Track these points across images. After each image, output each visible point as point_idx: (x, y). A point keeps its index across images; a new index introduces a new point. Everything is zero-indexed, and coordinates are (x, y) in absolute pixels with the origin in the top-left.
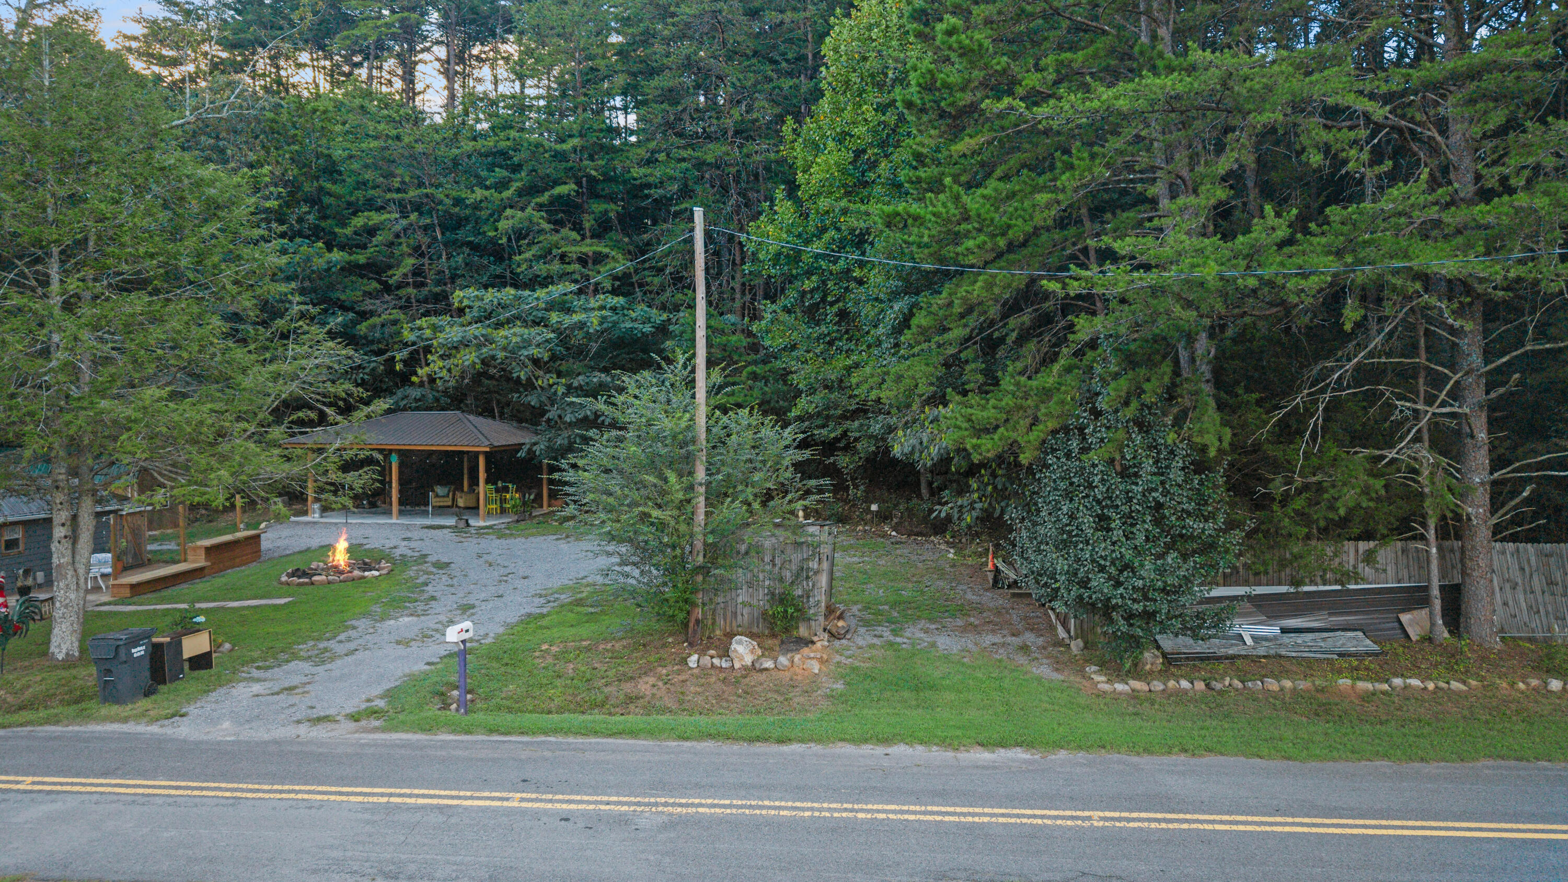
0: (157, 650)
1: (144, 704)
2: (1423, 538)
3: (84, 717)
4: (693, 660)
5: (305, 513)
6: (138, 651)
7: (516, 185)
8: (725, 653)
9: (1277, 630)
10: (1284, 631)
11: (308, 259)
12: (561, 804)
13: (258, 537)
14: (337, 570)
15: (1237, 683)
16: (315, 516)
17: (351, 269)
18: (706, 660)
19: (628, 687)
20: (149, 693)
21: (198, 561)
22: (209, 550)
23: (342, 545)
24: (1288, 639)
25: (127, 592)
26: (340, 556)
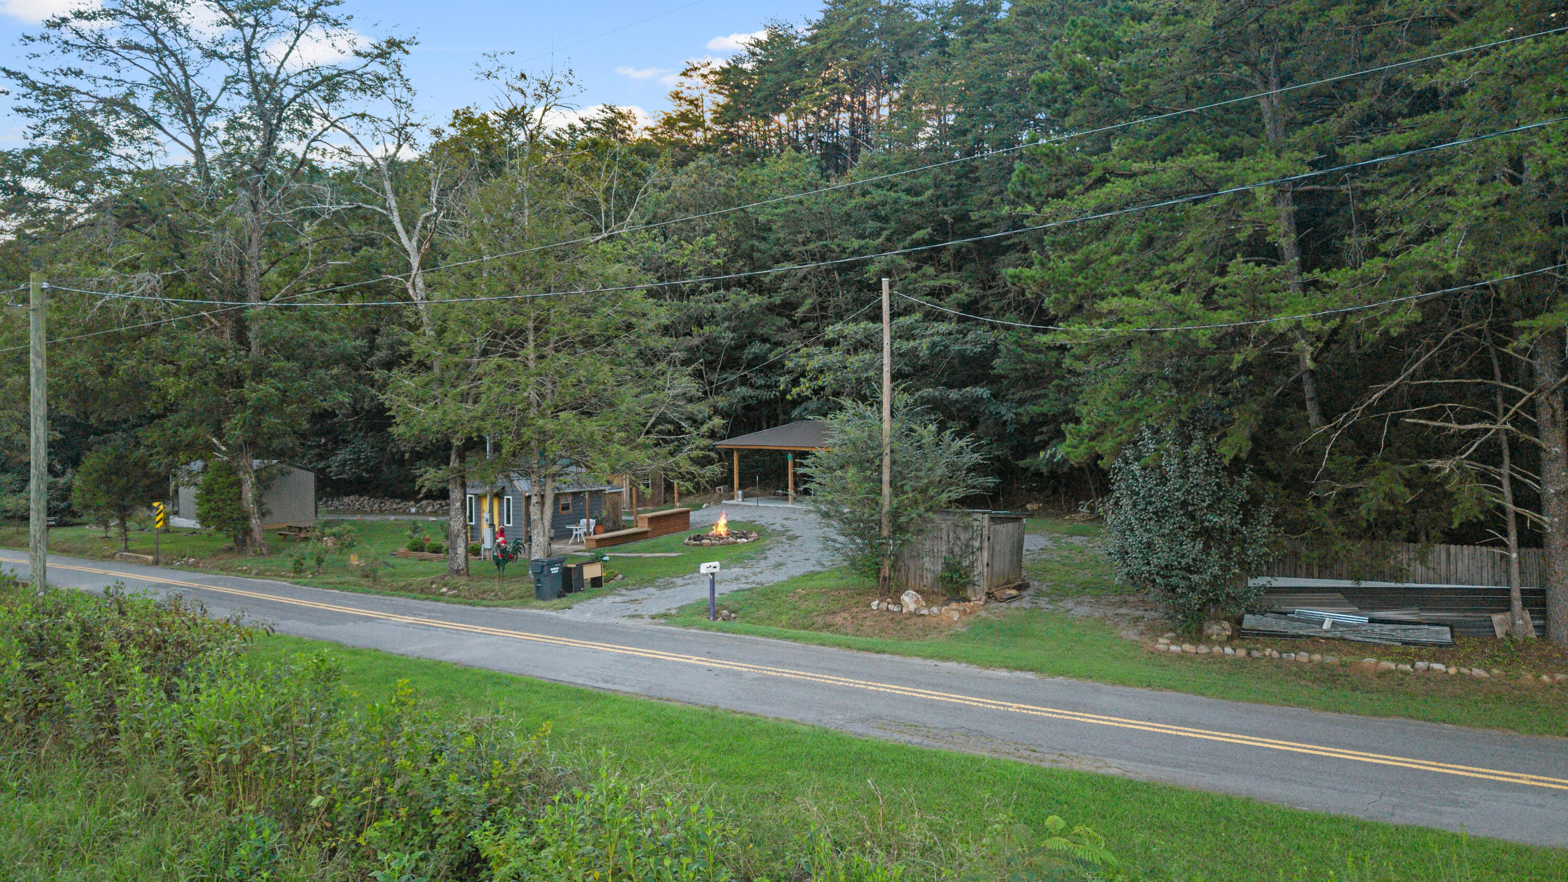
0: (566, 572)
1: (556, 601)
2: (1505, 546)
3: (524, 605)
4: (874, 605)
5: (732, 498)
6: (555, 570)
7: (885, 233)
8: (898, 602)
9: (1365, 619)
10: (1372, 621)
11: (736, 306)
12: (716, 664)
13: (688, 512)
14: (720, 537)
15: (1275, 654)
16: (738, 500)
17: (771, 309)
18: (884, 606)
19: (829, 619)
20: (560, 596)
21: (643, 527)
22: (651, 520)
23: (722, 521)
24: (1377, 627)
25: (593, 544)
26: (721, 528)
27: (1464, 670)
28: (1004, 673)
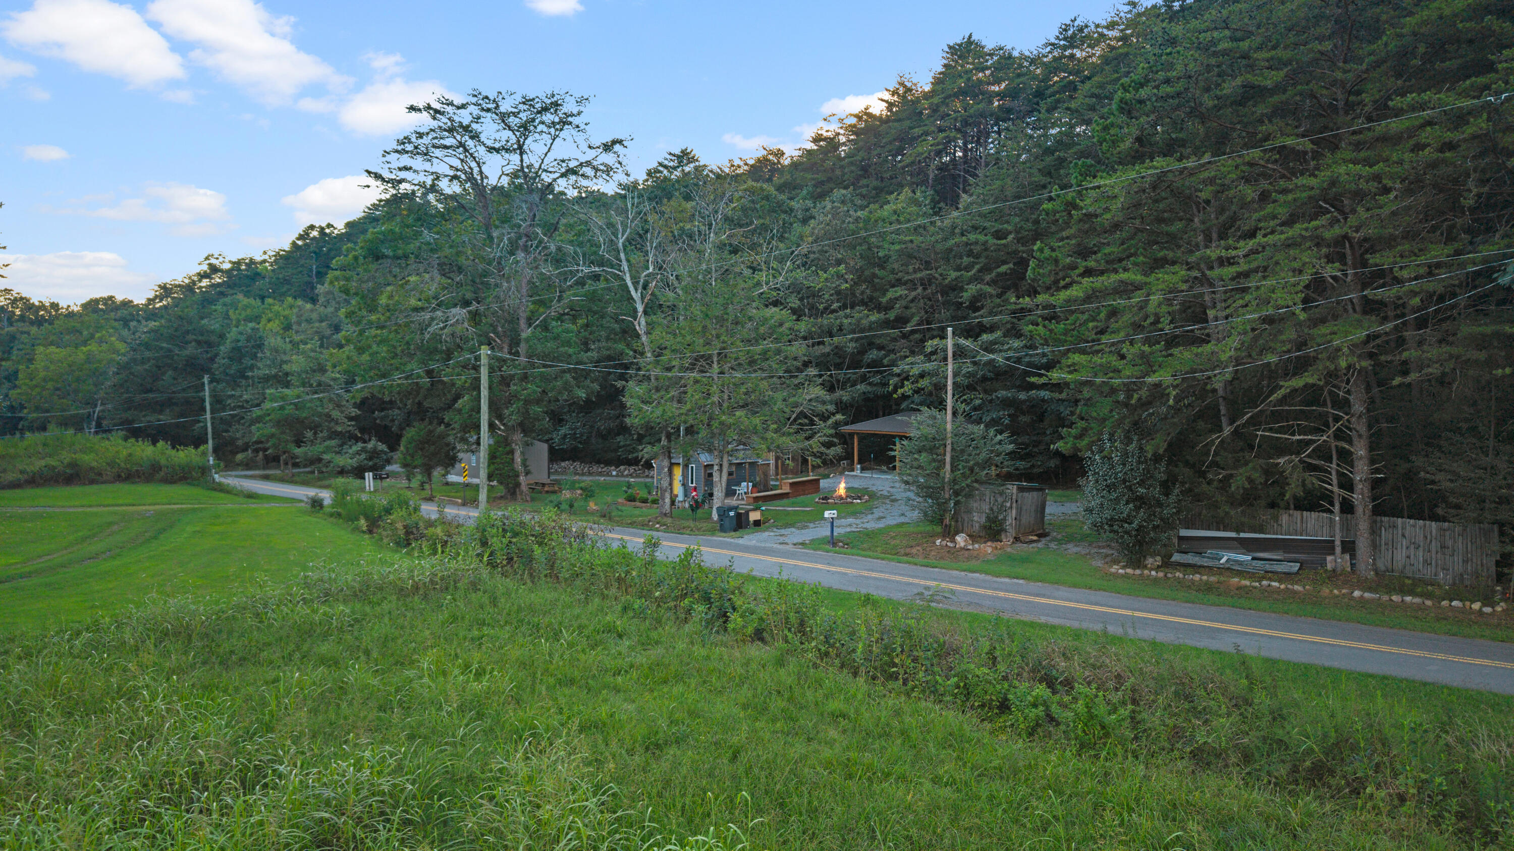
0: (739, 515)
1: (733, 533)
2: (1331, 512)
3: (713, 535)
4: (938, 542)
5: (853, 470)
6: (732, 514)
7: (977, 267)
8: (953, 541)
9: (1250, 558)
10: (1253, 559)
11: (859, 321)
12: (833, 569)
13: (818, 480)
14: (841, 498)
15: (1181, 576)
16: (857, 472)
17: (887, 324)
18: (944, 543)
19: (908, 550)
20: (735, 530)
21: (786, 489)
22: (792, 484)
23: (843, 485)
24: (1255, 563)
25: (751, 500)
26: (842, 489)
27: (1290, 586)
28: (1007, 580)
